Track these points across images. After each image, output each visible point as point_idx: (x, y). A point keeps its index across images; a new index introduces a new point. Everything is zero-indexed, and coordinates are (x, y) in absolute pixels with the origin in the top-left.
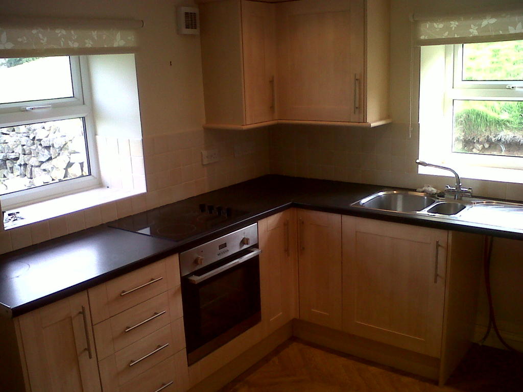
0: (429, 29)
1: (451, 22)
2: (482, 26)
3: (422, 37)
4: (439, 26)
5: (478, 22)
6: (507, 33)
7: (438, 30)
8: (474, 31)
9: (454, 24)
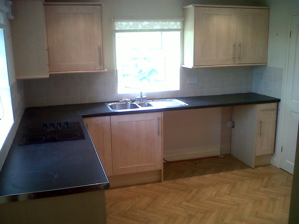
0: (120, 25)
1: (130, 22)
2: (143, 25)
3: (117, 29)
4: (124, 24)
5: (142, 23)
6: (153, 29)
7: (124, 26)
8: (140, 27)
9: (131, 23)
